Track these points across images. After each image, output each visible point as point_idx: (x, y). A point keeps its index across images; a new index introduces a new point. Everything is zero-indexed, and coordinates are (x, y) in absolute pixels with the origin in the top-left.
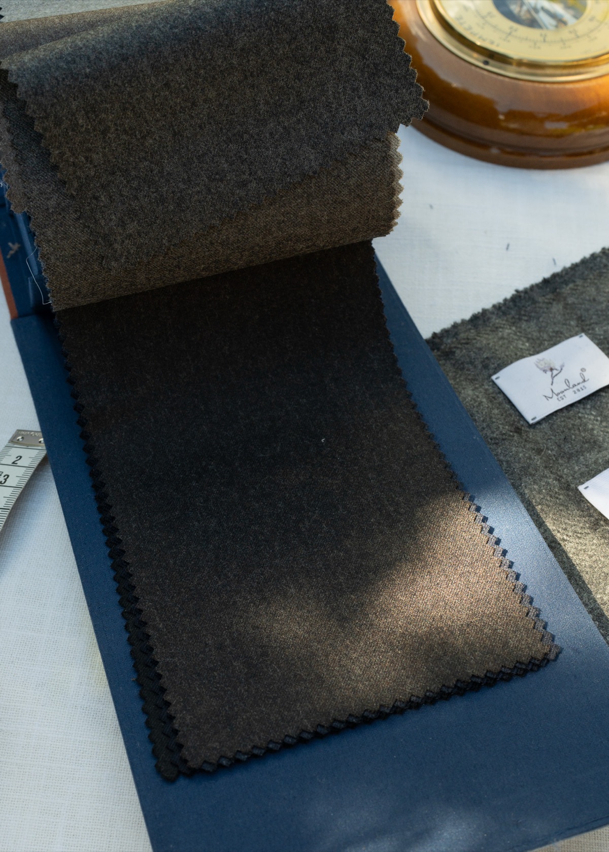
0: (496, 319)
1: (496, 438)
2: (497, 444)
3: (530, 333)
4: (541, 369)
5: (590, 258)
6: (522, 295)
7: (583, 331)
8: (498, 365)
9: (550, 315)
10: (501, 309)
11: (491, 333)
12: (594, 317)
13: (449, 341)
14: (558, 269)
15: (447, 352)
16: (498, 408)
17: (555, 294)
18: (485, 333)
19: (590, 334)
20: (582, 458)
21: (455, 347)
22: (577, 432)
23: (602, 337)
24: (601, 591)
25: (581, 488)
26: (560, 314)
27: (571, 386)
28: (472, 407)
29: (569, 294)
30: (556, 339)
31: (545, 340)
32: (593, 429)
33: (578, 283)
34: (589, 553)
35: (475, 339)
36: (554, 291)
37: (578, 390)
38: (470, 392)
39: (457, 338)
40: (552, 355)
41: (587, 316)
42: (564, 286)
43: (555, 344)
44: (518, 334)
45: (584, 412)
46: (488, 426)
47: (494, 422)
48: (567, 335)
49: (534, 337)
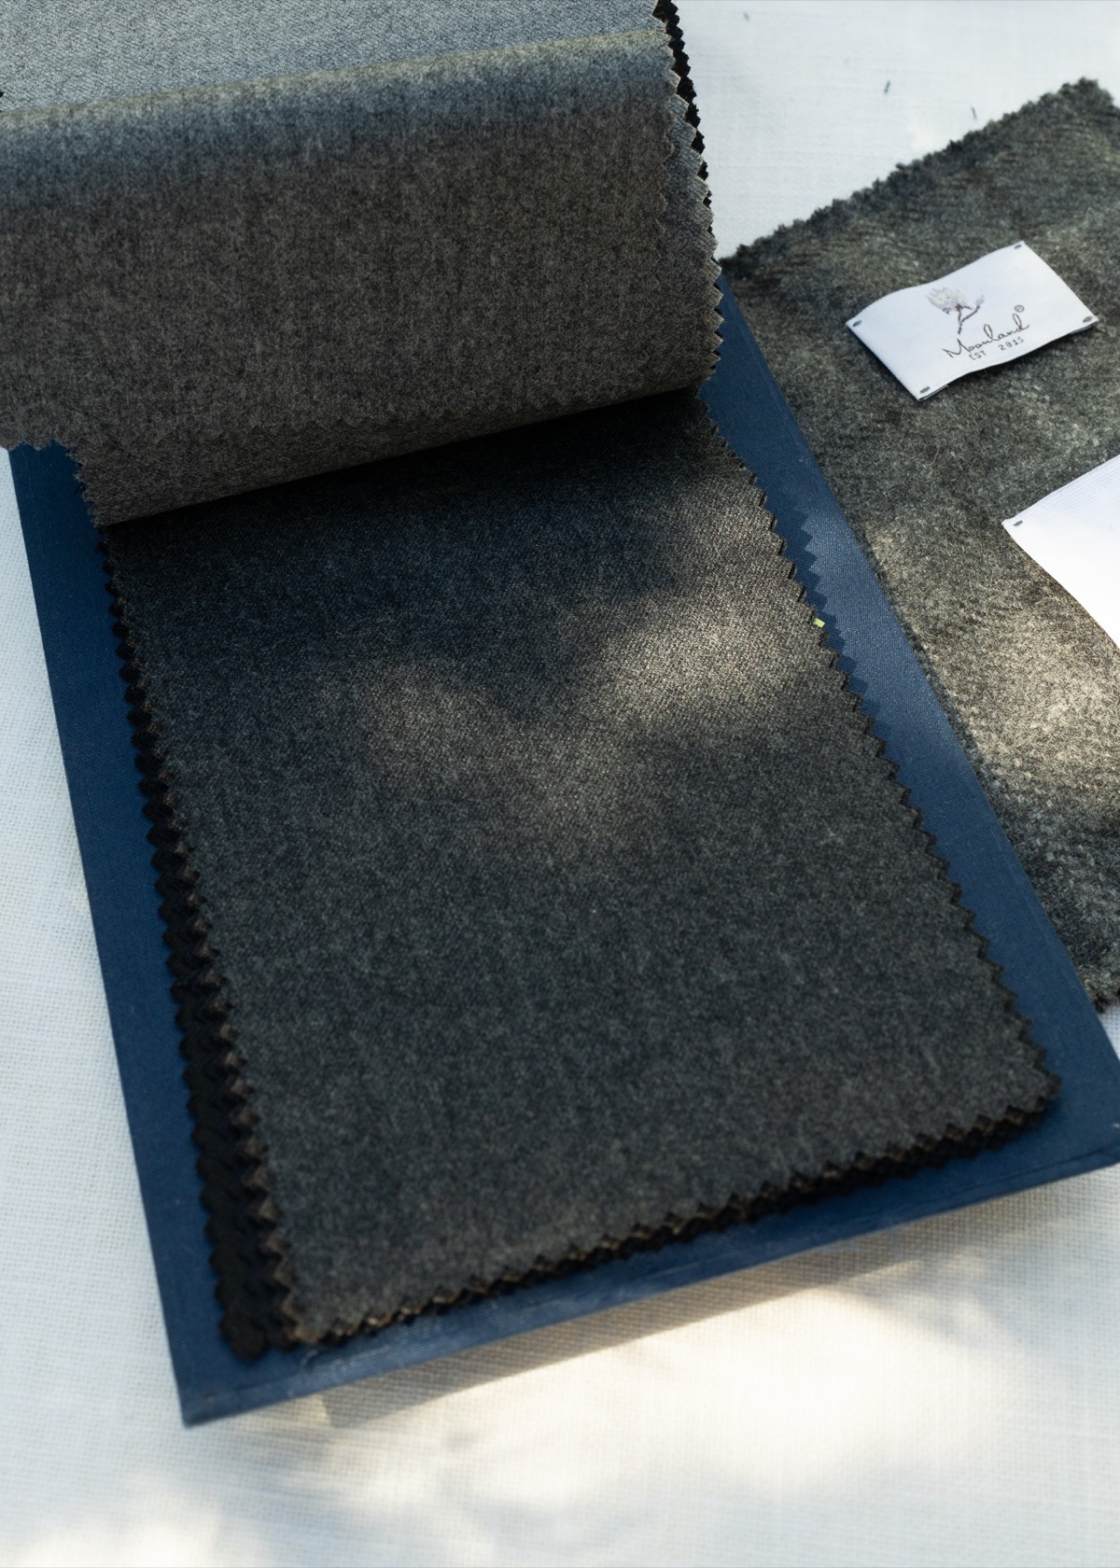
0: (859, 219)
1: (849, 437)
2: (850, 447)
3: (922, 243)
4: (939, 306)
5: (1039, 103)
6: (910, 172)
7: (1023, 237)
8: (860, 299)
9: (962, 209)
10: (869, 200)
11: (848, 243)
12: (1044, 211)
13: (770, 260)
14: (979, 125)
15: (765, 281)
16: (856, 381)
17: (972, 170)
18: (837, 245)
19: (1036, 242)
20: (1012, 468)
21: (781, 272)
22: (1004, 422)
23: (1057, 248)
24: (1038, 716)
25: (1008, 524)
26: (979, 206)
27: (995, 337)
28: (808, 379)
29: (997, 169)
30: (971, 252)
31: (952, 255)
32: (1034, 418)
33: (1015, 150)
34: (1019, 645)
35: (818, 255)
36: (970, 165)
37: (1009, 345)
38: (806, 355)
39: (784, 256)
40: (962, 281)
41: (1031, 209)
42: (990, 156)
43: (968, 262)
44: (900, 244)
45: (1018, 385)
46: (836, 414)
47: (848, 408)
48: (991, 245)
49: (930, 250)
